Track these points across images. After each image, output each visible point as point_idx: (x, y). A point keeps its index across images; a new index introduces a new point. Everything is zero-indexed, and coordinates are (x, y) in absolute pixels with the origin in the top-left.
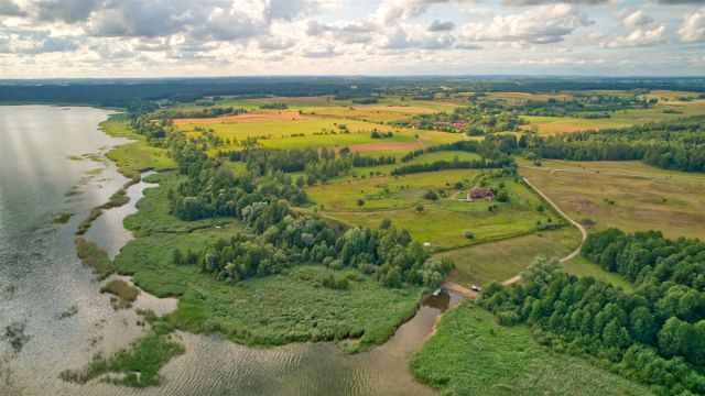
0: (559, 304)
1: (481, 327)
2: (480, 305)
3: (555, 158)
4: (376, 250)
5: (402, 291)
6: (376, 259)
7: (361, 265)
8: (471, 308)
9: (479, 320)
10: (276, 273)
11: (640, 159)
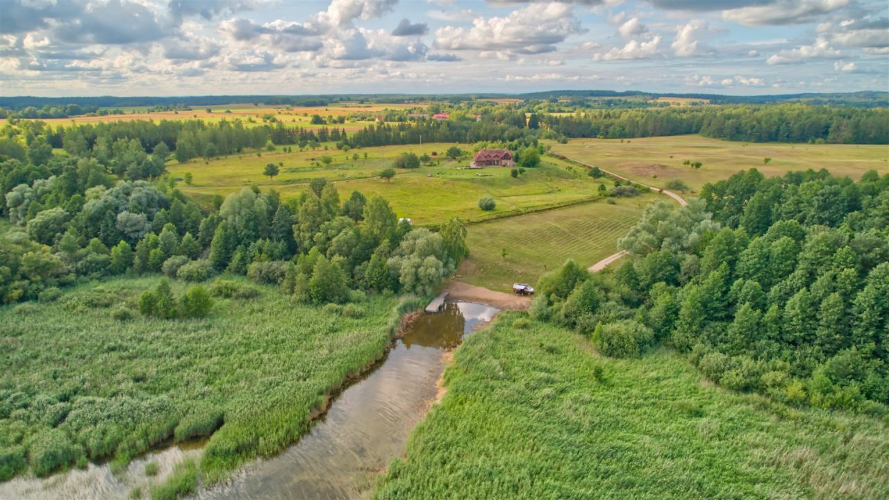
0: (745, 287)
1: (563, 366)
2: (545, 318)
3: (584, 136)
4: (290, 232)
5: (348, 307)
6: (292, 250)
7: (253, 267)
8: (525, 326)
9: (551, 350)
10: (22, 299)
11: (696, 132)
